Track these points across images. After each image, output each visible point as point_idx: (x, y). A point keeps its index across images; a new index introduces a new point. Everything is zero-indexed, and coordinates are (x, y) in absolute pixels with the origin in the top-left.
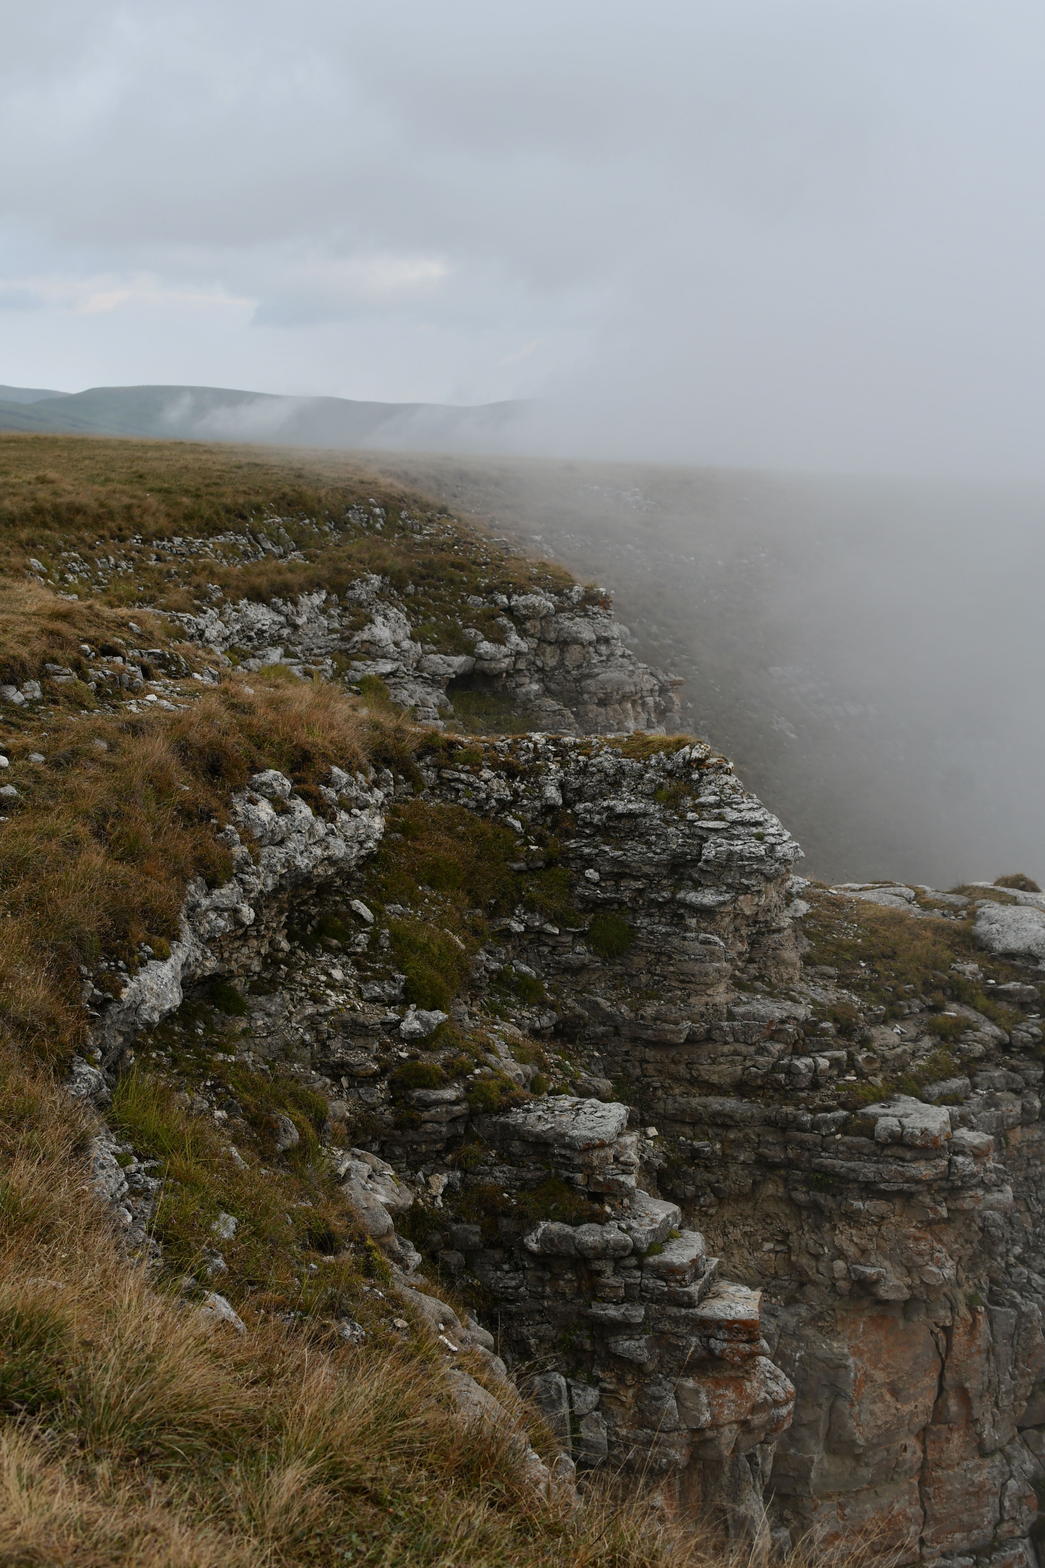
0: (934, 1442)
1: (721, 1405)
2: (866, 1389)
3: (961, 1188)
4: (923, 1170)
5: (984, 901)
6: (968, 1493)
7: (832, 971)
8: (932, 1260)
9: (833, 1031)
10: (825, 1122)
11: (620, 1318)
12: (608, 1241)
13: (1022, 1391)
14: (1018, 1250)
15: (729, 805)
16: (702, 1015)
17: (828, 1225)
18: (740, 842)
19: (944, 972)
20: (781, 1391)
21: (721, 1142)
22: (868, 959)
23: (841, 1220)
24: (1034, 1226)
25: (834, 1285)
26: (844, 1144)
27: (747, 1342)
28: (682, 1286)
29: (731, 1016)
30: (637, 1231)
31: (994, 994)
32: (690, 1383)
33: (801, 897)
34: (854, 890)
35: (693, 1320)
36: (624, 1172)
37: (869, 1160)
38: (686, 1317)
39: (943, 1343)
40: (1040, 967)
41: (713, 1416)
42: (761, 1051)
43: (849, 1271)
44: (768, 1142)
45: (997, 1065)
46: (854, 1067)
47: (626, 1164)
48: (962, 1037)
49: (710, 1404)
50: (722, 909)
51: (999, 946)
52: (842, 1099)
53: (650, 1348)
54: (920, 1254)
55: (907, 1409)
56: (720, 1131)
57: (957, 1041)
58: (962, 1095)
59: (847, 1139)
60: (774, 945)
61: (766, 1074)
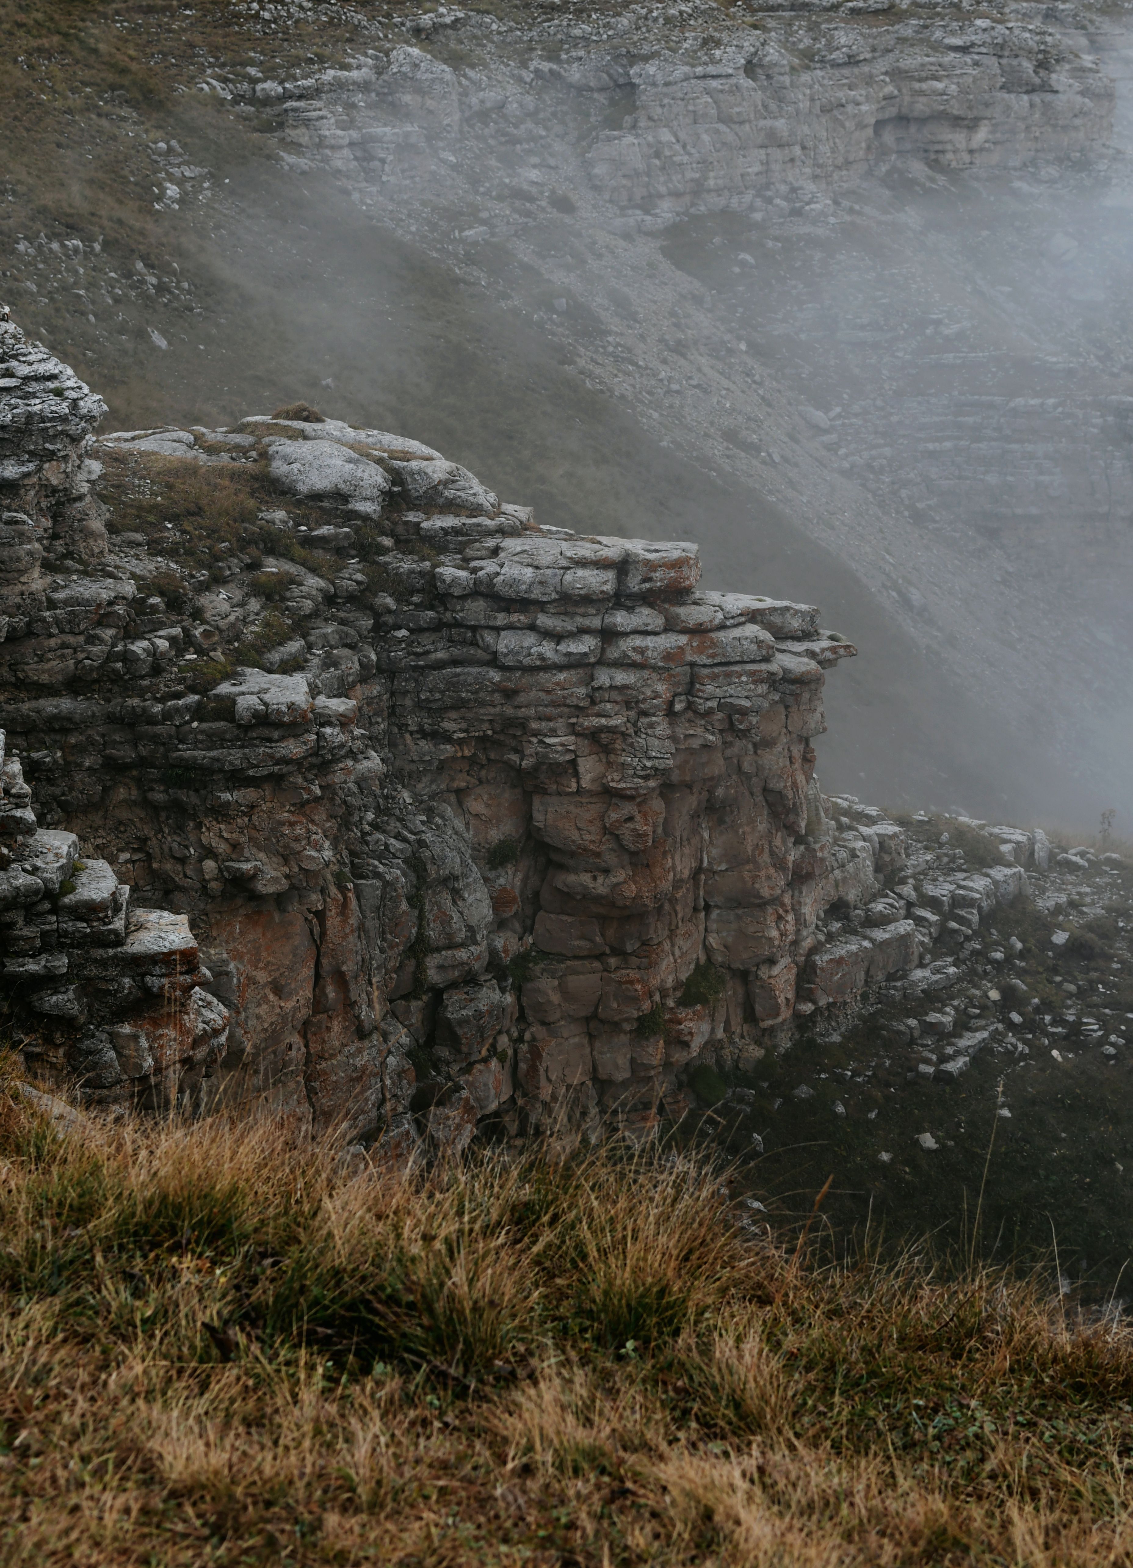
0: (315, 1034)
1: (162, 1047)
2: (250, 993)
3: (331, 762)
4: (293, 748)
5: (271, 438)
6: (352, 1080)
7: (139, 537)
8: (309, 844)
9: (162, 606)
10: (177, 710)
11: (42, 972)
12: (17, 888)
13: (392, 964)
14: (370, 816)
15: (15, 357)
16: (19, 607)
17: (191, 824)
18: (38, 401)
19: (254, 524)
20: (217, 1018)
21: (61, 749)
22: (174, 518)
23: (206, 816)
24: (382, 788)
25: (204, 887)
26: (202, 732)
27: (187, 973)
28: (106, 924)
29: (52, 604)
30: (45, 870)
31: (309, 542)
32: (127, 1029)
33: (90, 457)
34: (126, 440)
35: (123, 959)
36: (18, 806)
37: (233, 746)
38: (115, 956)
39: (317, 930)
40: (350, 506)
41: (156, 1060)
42: (92, 639)
43: (220, 870)
44: (115, 741)
45: (326, 620)
46: (191, 644)
47: (19, 796)
48: (288, 594)
49: (151, 1048)
50: (26, 482)
51: (303, 488)
52: (189, 682)
53: (78, 999)
54: (297, 839)
55: (289, 1005)
56: (58, 737)
57: (283, 599)
58: (301, 659)
59: (205, 726)
60: (79, 516)
61: (102, 666)
